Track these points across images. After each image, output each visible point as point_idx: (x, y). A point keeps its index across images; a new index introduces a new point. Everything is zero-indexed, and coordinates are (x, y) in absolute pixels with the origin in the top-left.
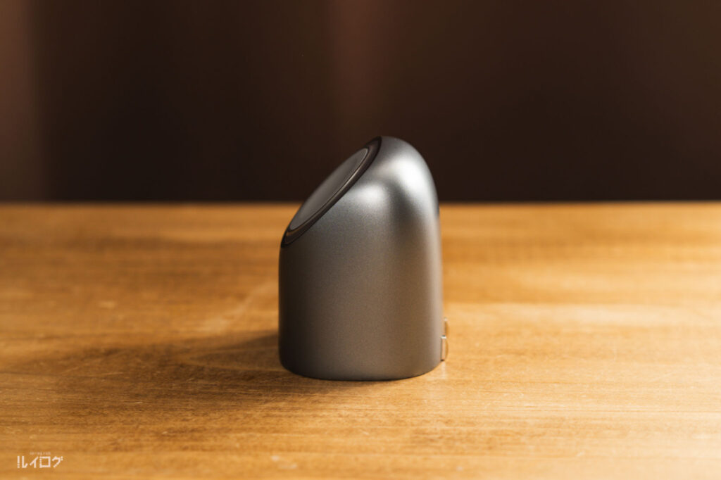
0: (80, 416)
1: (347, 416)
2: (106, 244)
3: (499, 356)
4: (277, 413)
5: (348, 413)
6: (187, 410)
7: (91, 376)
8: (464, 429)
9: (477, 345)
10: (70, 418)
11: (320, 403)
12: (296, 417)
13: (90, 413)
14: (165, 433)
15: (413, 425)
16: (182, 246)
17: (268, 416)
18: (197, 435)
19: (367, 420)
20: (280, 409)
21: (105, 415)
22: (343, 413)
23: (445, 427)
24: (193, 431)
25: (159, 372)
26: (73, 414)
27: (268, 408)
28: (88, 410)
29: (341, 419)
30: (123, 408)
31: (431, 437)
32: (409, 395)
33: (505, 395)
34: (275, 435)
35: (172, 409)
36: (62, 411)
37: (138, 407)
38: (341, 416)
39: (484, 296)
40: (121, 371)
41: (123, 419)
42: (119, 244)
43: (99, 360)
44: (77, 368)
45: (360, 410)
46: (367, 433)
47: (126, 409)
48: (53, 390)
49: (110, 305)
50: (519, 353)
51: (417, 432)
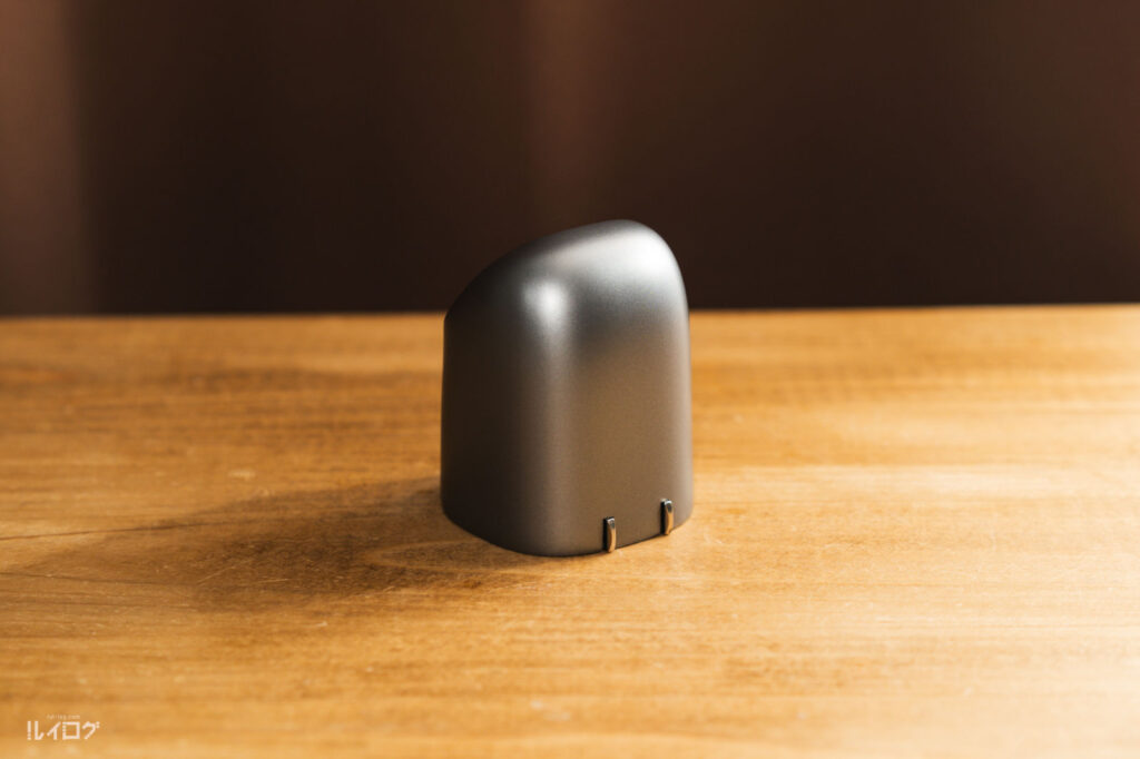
0: (241, 646)
1: (627, 641)
2: (216, 379)
3: (827, 546)
4: (524, 636)
5: (629, 635)
6: (394, 634)
7: (243, 585)
8: (799, 657)
9: (794, 529)
10: (228, 649)
11: (584, 620)
12: (554, 642)
13: (254, 642)
14: (370, 670)
15: (723, 652)
16: (333, 381)
17: (513, 641)
18: (416, 672)
19: (656, 645)
20: (529, 631)
21: (278, 644)
22: (621, 635)
23: (770, 654)
24: (410, 665)
25: (341, 577)
26: (230, 644)
27: (510, 630)
28: (250, 637)
29: (619, 645)
30: (301, 633)
31: (753, 669)
32: (709, 607)
33: (847, 604)
34: (529, 670)
35: (372, 634)
36: (213, 639)
37: (322, 632)
38: (617, 640)
39: (791, 454)
40: (284, 576)
41: (305, 649)
42: (240, 378)
43: (250, 560)
44: (218, 573)
45: (644, 631)
46: (660, 665)
47: (306, 635)
48: (192, 607)
49: (247, 474)
50: (856, 542)
51: (731, 662)
